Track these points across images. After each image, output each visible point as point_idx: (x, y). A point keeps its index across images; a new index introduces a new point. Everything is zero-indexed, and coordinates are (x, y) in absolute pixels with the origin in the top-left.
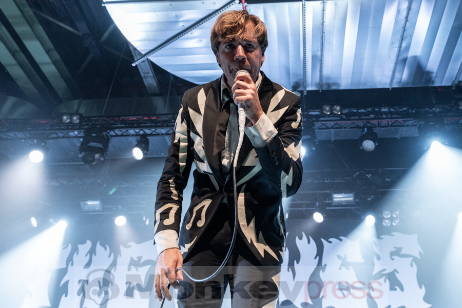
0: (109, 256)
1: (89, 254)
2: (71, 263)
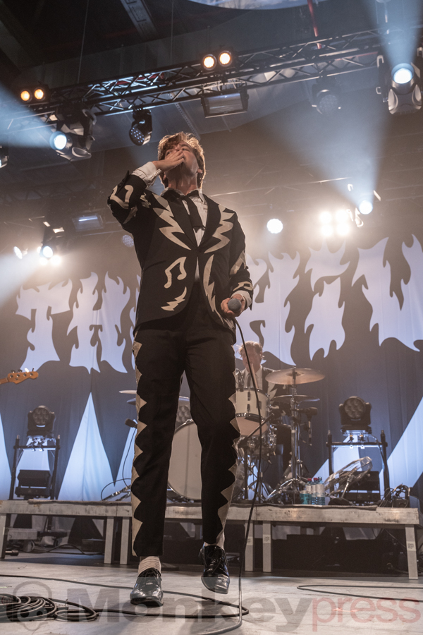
0: (124, 292)
1: (96, 291)
2: (75, 304)
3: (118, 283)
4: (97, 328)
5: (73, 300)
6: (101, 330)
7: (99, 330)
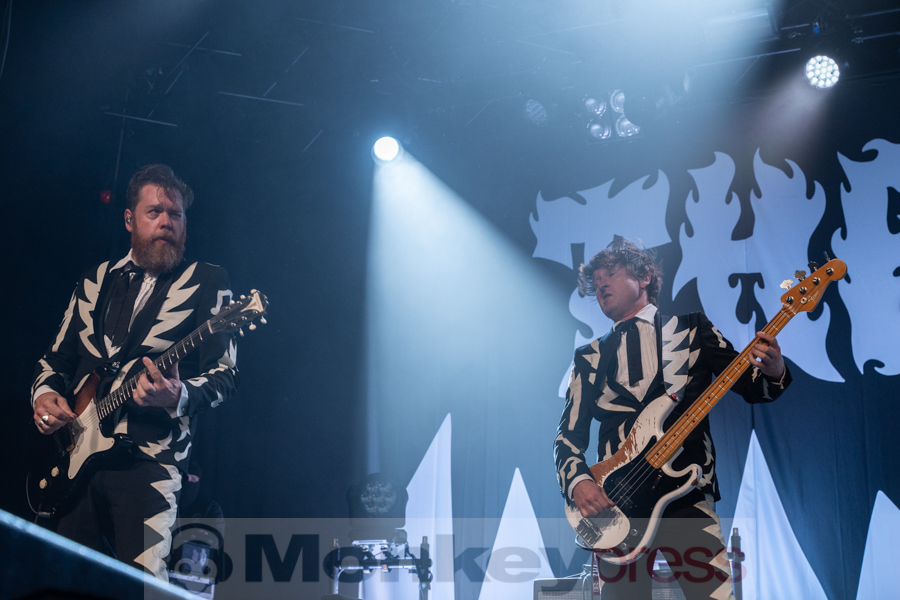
1: (735, 195)
2: (683, 227)
3: (790, 174)
4: (749, 282)
5: (677, 219)
6: (762, 286)
7: (756, 285)
